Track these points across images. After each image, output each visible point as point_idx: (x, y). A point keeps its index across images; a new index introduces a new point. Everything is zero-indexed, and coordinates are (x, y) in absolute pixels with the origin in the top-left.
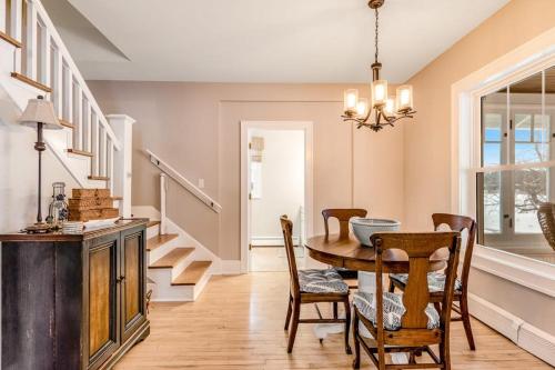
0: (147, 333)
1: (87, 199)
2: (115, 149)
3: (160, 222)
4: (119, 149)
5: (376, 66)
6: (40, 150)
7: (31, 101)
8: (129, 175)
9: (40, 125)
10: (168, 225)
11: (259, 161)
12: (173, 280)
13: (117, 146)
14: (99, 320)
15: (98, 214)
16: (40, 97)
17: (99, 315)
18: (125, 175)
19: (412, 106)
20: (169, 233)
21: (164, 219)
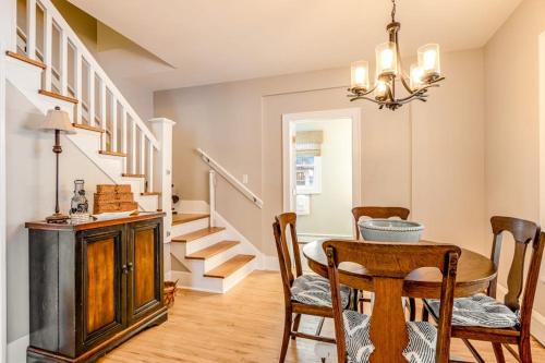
0: (164, 318)
1: (106, 194)
2: (155, 149)
3: (209, 216)
4: (159, 149)
5: (393, 27)
6: (58, 152)
7: (50, 112)
8: (168, 173)
9: (57, 132)
10: (217, 218)
11: (319, 155)
12: (207, 271)
13: (157, 146)
14: (100, 302)
15: (116, 207)
16: (57, 108)
17: (100, 298)
18: (164, 173)
19: (439, 72)
20: (218, 226)
21: (213, 213)
